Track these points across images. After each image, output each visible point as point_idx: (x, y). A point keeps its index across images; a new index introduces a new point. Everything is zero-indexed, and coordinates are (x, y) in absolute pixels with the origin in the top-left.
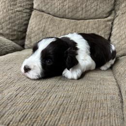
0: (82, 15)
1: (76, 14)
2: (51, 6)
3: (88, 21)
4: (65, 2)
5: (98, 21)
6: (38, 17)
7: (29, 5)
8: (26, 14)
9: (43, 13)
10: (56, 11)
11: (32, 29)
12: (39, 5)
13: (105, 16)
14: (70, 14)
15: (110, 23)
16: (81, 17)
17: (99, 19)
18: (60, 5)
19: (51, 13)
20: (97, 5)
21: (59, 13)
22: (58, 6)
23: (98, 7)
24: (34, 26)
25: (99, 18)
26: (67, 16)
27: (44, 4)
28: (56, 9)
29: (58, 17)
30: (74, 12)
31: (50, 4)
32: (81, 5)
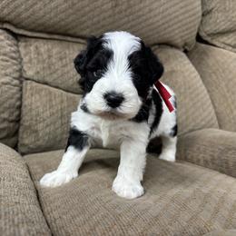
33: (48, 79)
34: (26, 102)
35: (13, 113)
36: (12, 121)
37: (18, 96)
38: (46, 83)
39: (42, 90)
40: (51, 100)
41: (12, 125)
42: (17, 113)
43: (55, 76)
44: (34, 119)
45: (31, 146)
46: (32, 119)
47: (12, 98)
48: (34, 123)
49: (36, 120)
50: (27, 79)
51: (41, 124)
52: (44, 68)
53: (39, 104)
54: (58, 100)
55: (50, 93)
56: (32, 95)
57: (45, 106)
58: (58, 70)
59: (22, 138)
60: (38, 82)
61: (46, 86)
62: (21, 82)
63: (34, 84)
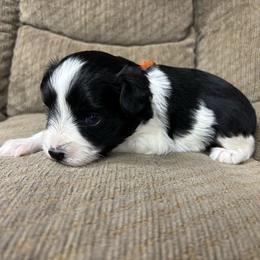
0: (135, 34)
1: (123, 32)
2: (65, 16)
3: (147, 47)
4: (97, 9)
5: (169, 46)
6: (37, 40)
7: (8, 13)
8: (4, 34)
9: (46, 32)
10: (78, 27)
11: (25, 68)
12: (34, 14)
13: (179, 36)
14: (109, 33)
15: (191, 50)
16: (132, 39)
17: (171, 44)
18: (85, 13)
19: (65, 31)
20: (164, 16)
21: (83, 31)
22: (81, 16)
23: (166, 19)
24: (30, 61)
25: (169, 41)
26: (103, 38)
27: (47, 13)
28: (77, 23)
29: (81, 40)
30: (118, 29)
31: (62, 12)
32: (131, 14)
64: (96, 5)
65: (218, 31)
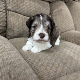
2: (22, 9)
7: (4, 7)
8: (4, 14)
10: (26, 12)
22: (27, 9)
33: (17, 10)
34: (9, 19)
35: (4, 23)
36: (4, 27)
37: (6, 17)
38: (16, 12)
39: (14, 15)
40: (18, 19)
41: (4, 28)
42: (6, 23)
43: (20, 9)
44: (12, 26)
45: (11, 36)
46: (11, 26)
47: (3, 18)
48: (12, 27)
49: (13, 26)
50: (8, 10)
51: (15, 28)
52: (15, 6)
53: (14, 20)
54: (21, 19)
55: (18, 16)
56: (11, 17)
57: (16, 21)
58: (20, 7)
59: (8, 33)
60: (13, 11)
61: (16, 13)
62: (6, 11)
63: (12, 12)
64: (30, 7)
65: (57, 15)
